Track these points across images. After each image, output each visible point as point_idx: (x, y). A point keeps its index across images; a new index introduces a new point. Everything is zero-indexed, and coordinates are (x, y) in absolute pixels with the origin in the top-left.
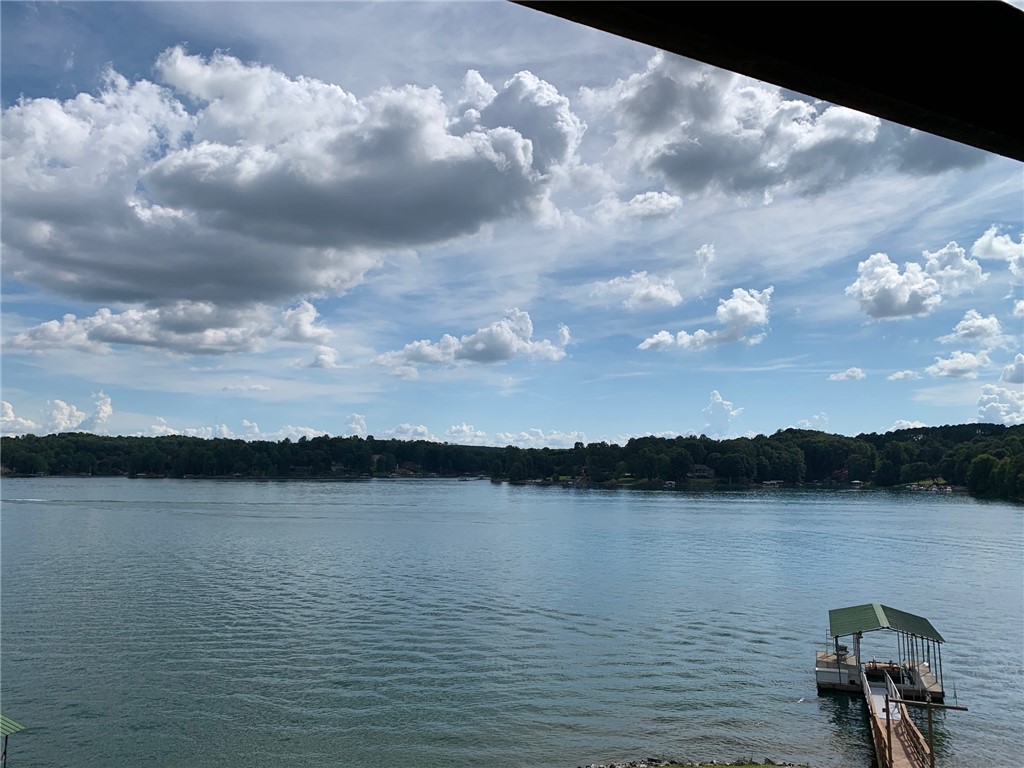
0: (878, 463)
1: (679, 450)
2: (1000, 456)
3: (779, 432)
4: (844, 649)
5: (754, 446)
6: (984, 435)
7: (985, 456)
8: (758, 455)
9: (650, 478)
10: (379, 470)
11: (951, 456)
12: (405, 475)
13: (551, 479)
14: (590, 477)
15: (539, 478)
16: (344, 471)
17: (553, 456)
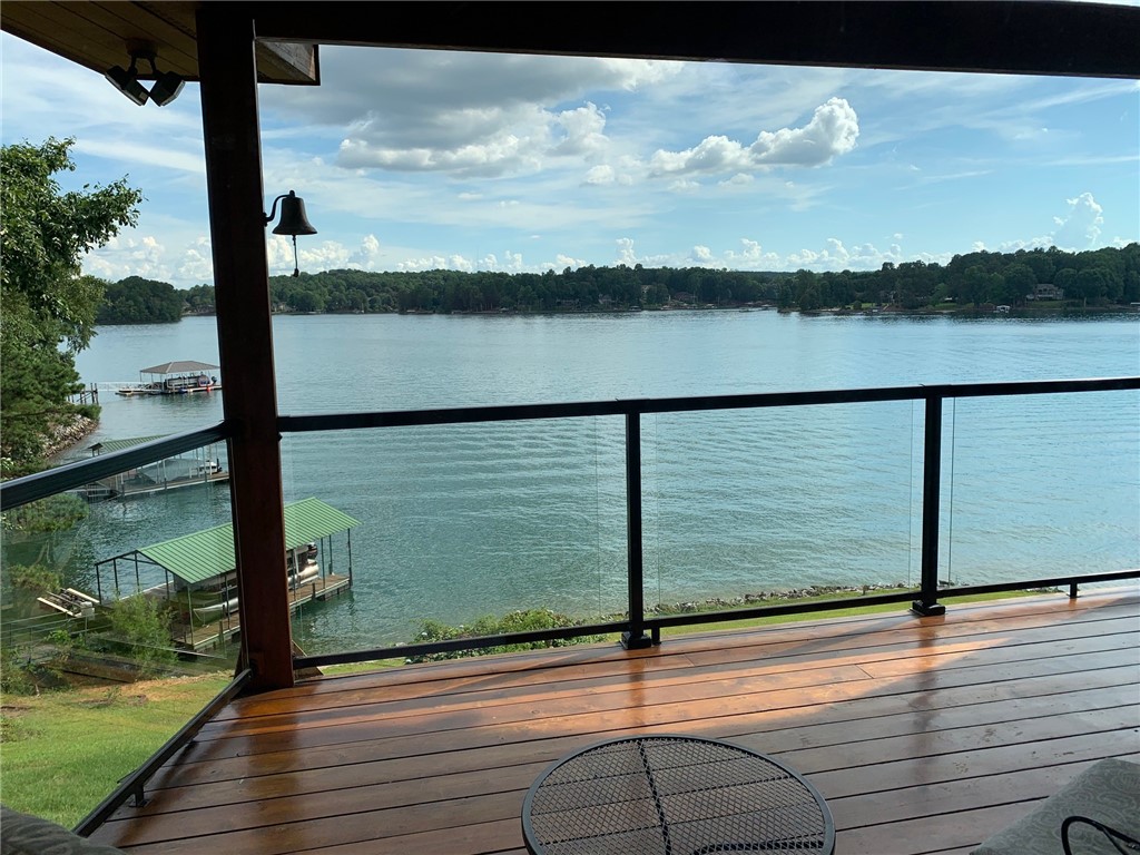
1: (1019, 267)
5: (1123, 258)
8: (1128, 270)
10: (649, 301)
12: (678, 307)
13: (852, 308)
14: (900, 304)
15: (836, 306)
16: (613, 304)
17: (855, 281)
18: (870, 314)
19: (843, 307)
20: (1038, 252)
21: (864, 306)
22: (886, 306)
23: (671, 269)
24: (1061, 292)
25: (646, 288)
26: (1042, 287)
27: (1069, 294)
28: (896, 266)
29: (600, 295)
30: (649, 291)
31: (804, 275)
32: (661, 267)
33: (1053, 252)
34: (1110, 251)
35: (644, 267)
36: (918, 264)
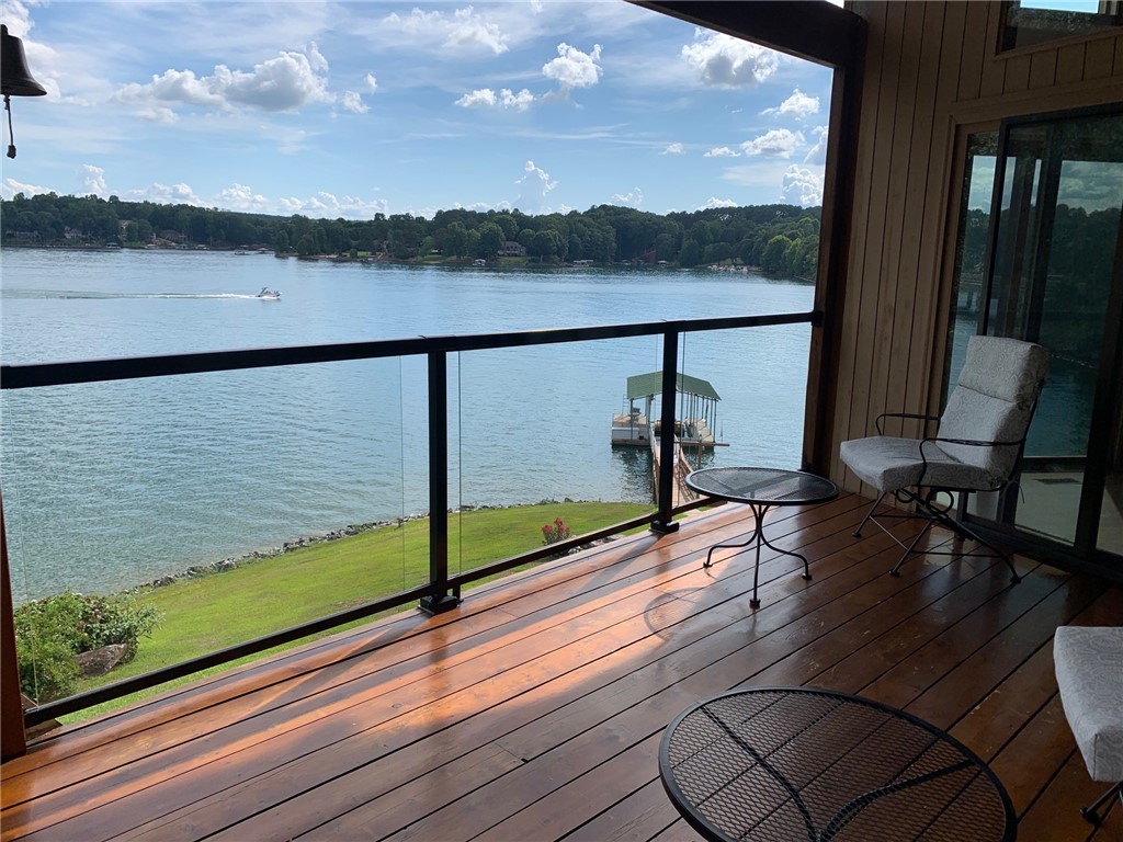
0: (685, 244)
1: (491, 225)
2: (793, 237)
3: (593, 210)
4: (638, 410)
5: (567, 222)
6: (783, 216)
7: (780, 237)
8: (571, 233)
9: (459, 255)
10: (130, 239)
11: (751, 236)
12: (165, 246)
13: (348, 255)
14: (392, 254)
15: (333, 253)
16: (84, 239)
17: (350, 229)
18: (365, 262)
19: (340, 255)
20: (505, 212)
21: (360, 254)
22: (380, 256)
23: (154, 204)
24: (524, 250)
25: (125, 224)
26: (509, 244)
27: (530, 252)
28: (387, 217)
29: (67, 228)
30: (129, 227)
31: (299, 221)
32: (142, 202)
33: (517, 215)
34: (557, 216)
35: (121, 200)
36: (407, 217)
